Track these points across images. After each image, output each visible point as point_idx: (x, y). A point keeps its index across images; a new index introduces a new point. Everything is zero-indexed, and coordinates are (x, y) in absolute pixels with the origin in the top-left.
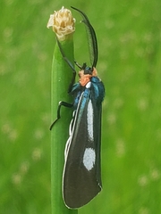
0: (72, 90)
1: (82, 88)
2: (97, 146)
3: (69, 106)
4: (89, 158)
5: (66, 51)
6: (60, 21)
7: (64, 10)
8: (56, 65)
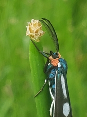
6: (34, 29)
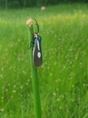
0: (34, 39)
1: (36, 38)
2: (41, 51)
3: (33, 43)
4: (39, 55)
5: (31, 29)
7: (30, 19)
8: (29, 32)
